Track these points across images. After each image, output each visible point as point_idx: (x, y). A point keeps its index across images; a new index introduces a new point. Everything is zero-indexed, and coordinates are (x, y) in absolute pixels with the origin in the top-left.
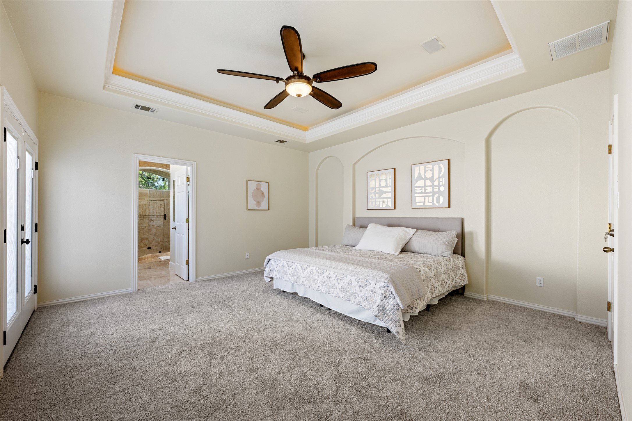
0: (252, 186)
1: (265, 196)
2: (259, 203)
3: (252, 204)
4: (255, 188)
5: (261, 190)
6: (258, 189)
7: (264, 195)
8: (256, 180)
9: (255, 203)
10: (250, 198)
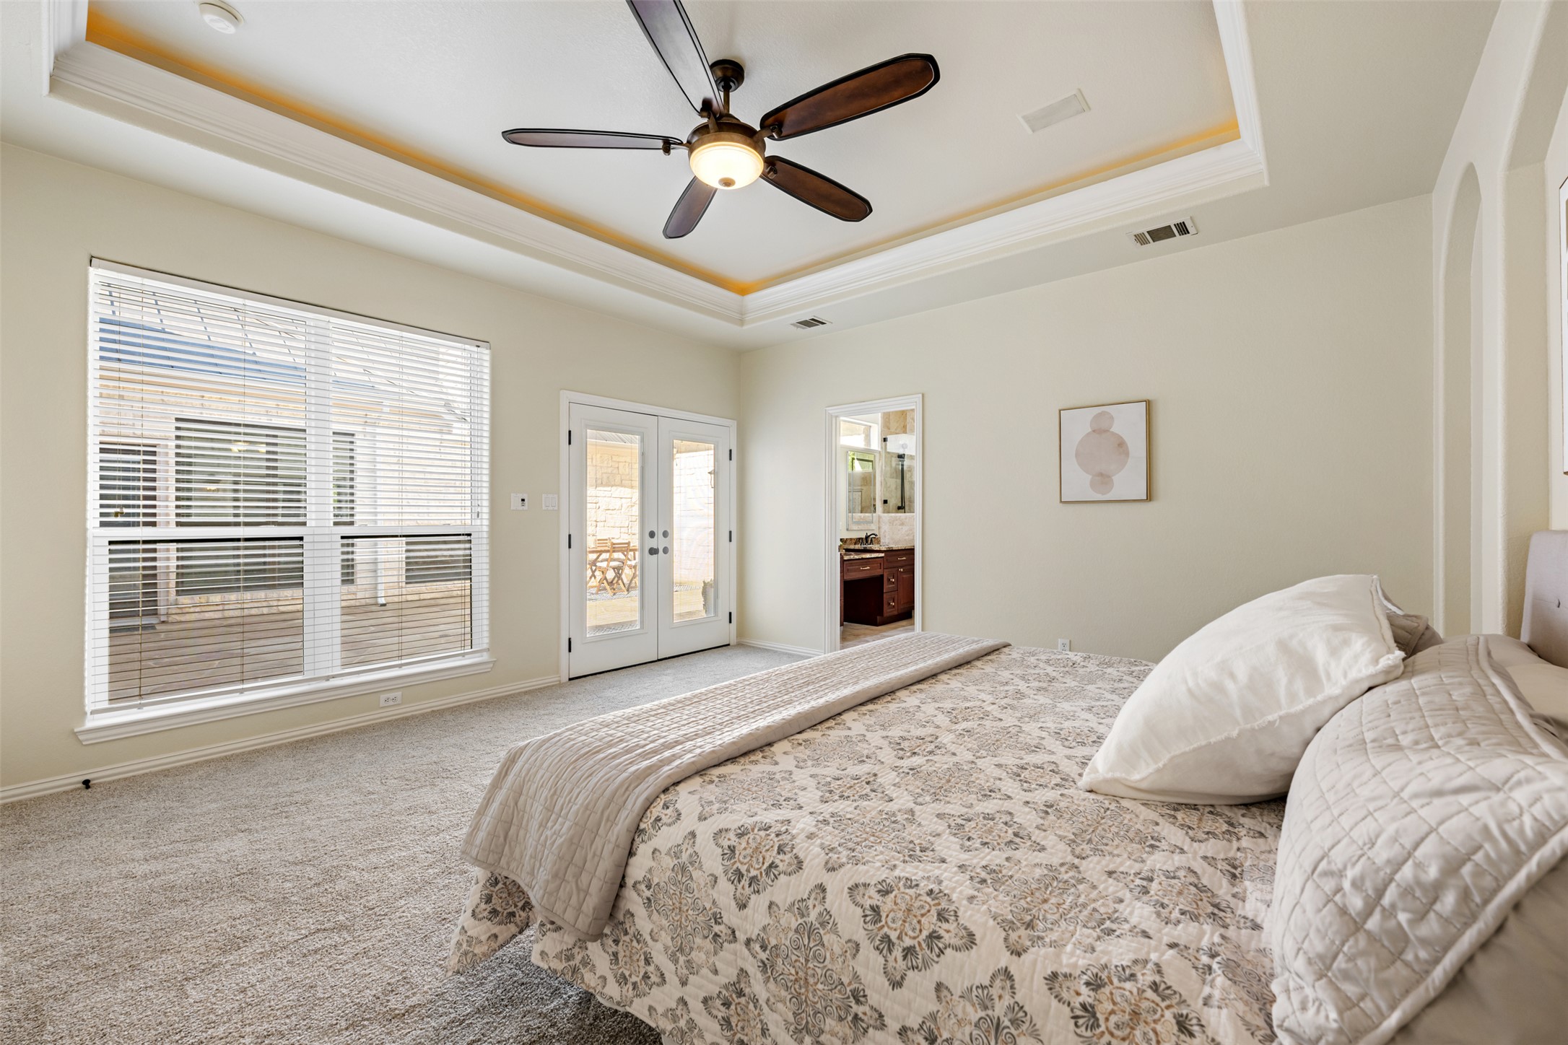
0: (1077, 426)
1: (1130, 449)
2: (1103, 479)
3: (1079, 483)
4: (1090, 430)
5: (1114, 434)
6: (1100, 430)
7: (1127, 448)
8: (1089, 404)
9: (1087, 478)
10: (1071, 465)
